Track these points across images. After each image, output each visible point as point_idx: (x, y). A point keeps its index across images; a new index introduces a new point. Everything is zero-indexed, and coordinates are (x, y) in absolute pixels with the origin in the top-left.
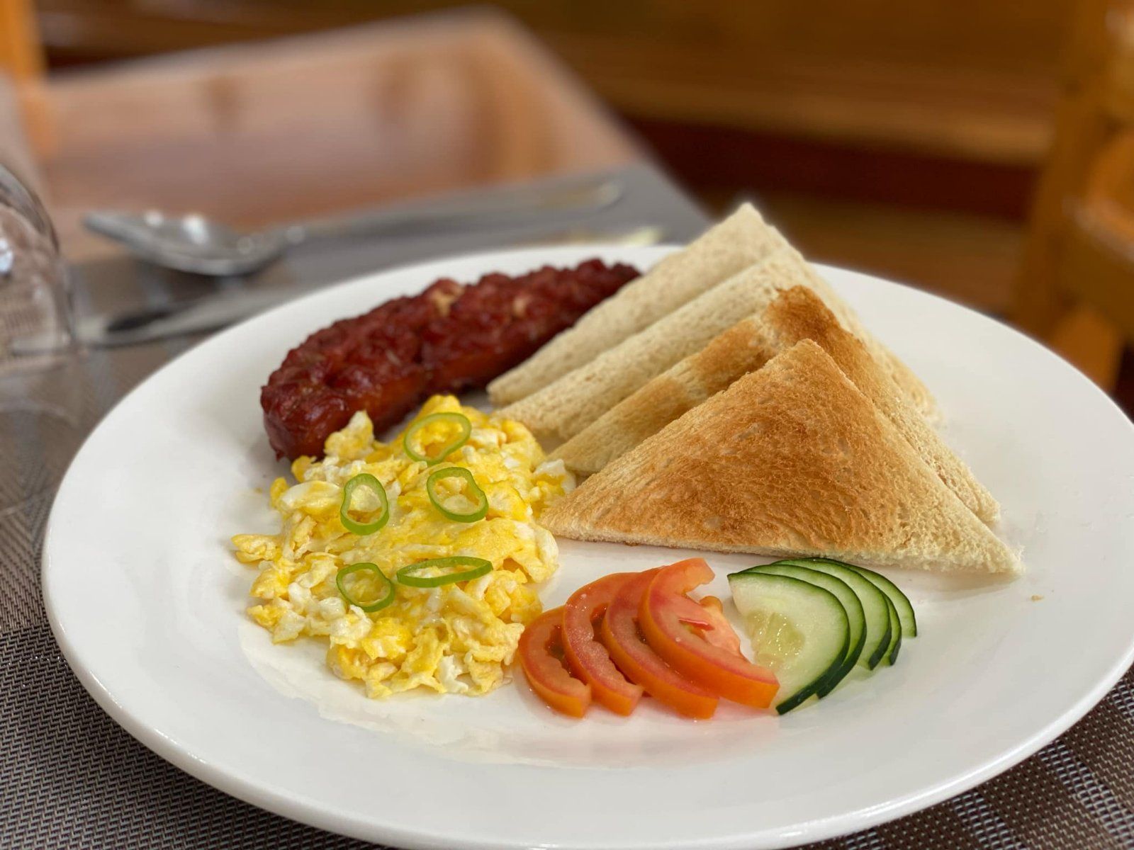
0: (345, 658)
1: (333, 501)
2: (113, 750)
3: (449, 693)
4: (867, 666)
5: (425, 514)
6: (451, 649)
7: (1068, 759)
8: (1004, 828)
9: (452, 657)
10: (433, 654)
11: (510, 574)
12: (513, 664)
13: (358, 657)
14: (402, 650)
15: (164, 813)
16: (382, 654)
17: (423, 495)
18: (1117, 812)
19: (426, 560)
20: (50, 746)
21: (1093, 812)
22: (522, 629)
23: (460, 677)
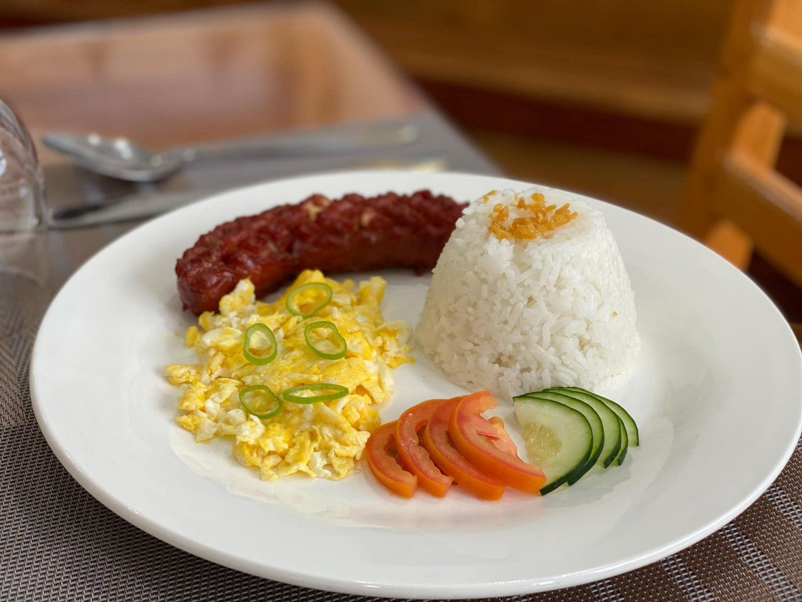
0: (247, 452)
1: (237, 341)
2: (81, 513)
3: (318, 477)
4: (603, 465)
5: (303, 353)
6: (320, 447)
7: (737, 533)
8: (695, 579)
9: (320, 452)
10: (307, 450)
11: (360, 398)
12: (362, 458)
13: (255, 451)
14: (286, 446)
15: (120, 558)
16: (272, 448)
17: (302, 339)
18: (771, 570)
19: (303, 384)
20: (36, 510)
21: (754, 570)
22: (368, 435)
23: (325, 467)
